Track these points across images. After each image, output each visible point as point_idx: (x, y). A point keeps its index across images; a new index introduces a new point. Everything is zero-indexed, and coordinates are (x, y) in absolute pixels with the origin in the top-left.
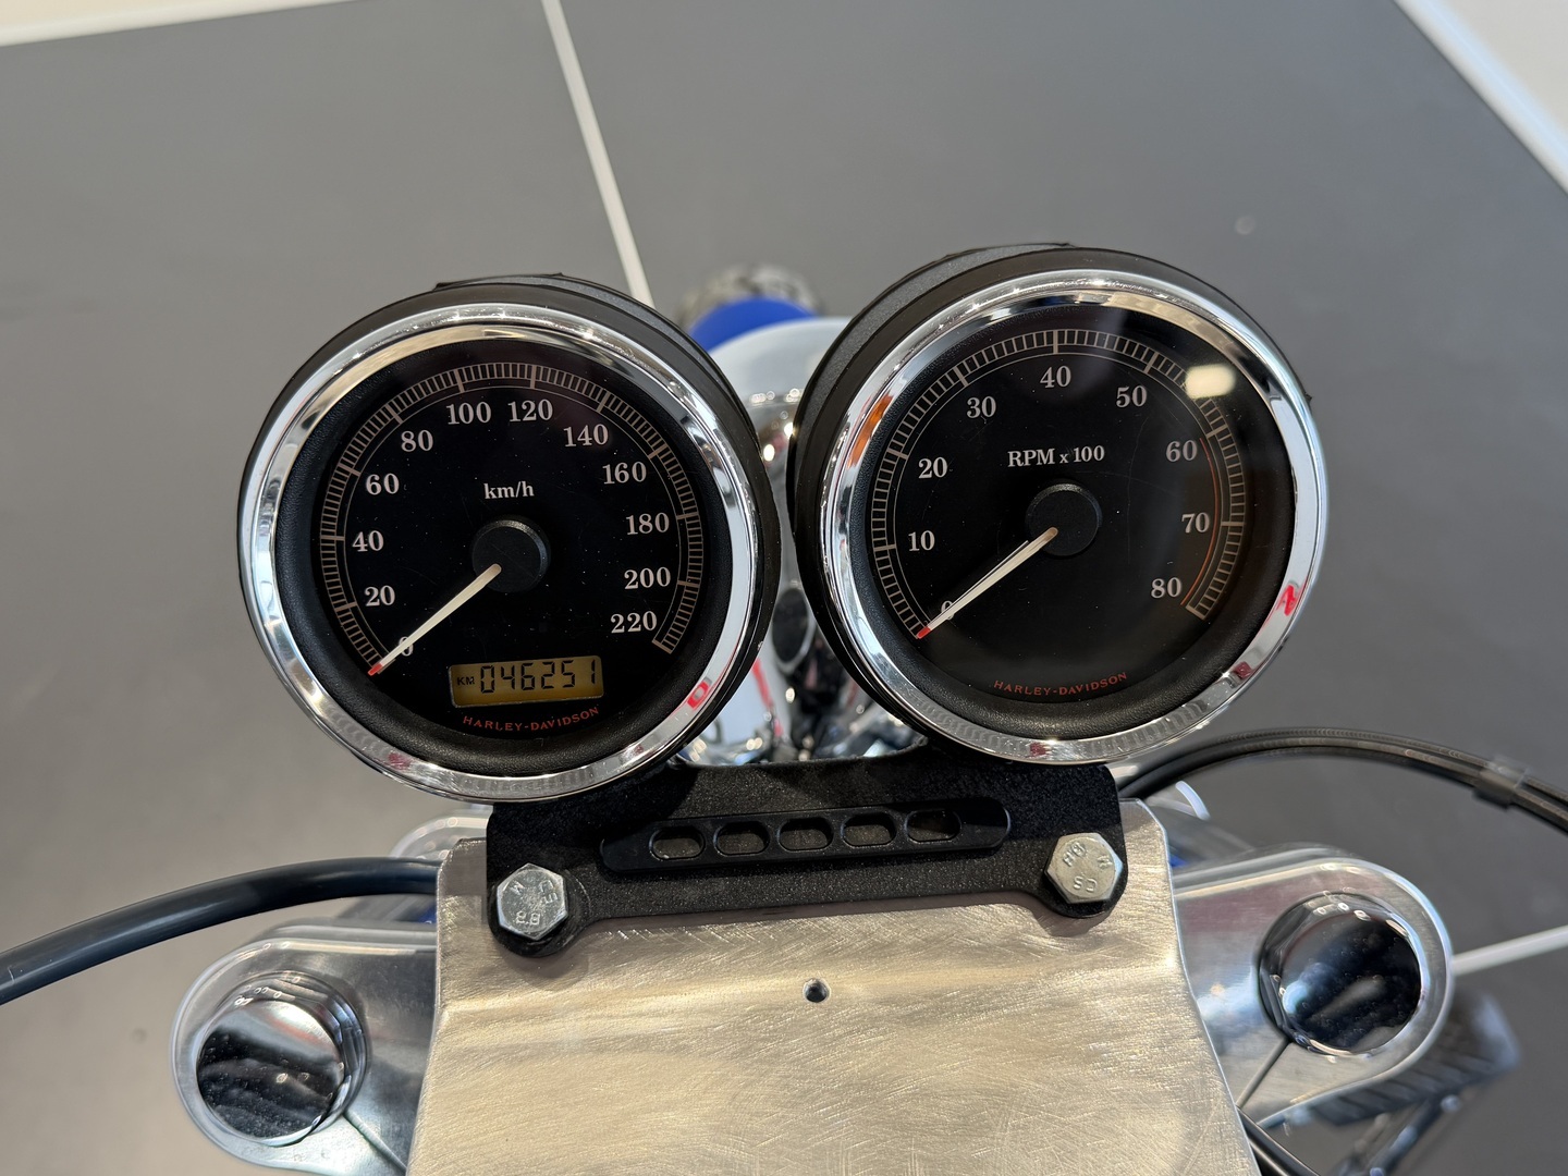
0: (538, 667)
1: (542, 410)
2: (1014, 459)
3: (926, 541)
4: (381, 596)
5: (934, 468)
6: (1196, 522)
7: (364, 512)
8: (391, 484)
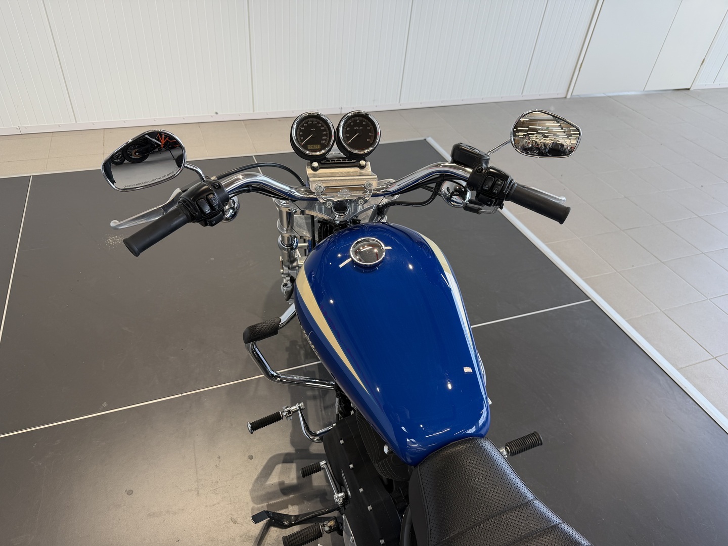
0: (315, 146)
1: (316, 122)
2: (355, 128)
3: (348, 135)
4: (302, 138)
5: (348, 129)
6: (370, 134)
7: (303, 126)
8: (303, 128)
